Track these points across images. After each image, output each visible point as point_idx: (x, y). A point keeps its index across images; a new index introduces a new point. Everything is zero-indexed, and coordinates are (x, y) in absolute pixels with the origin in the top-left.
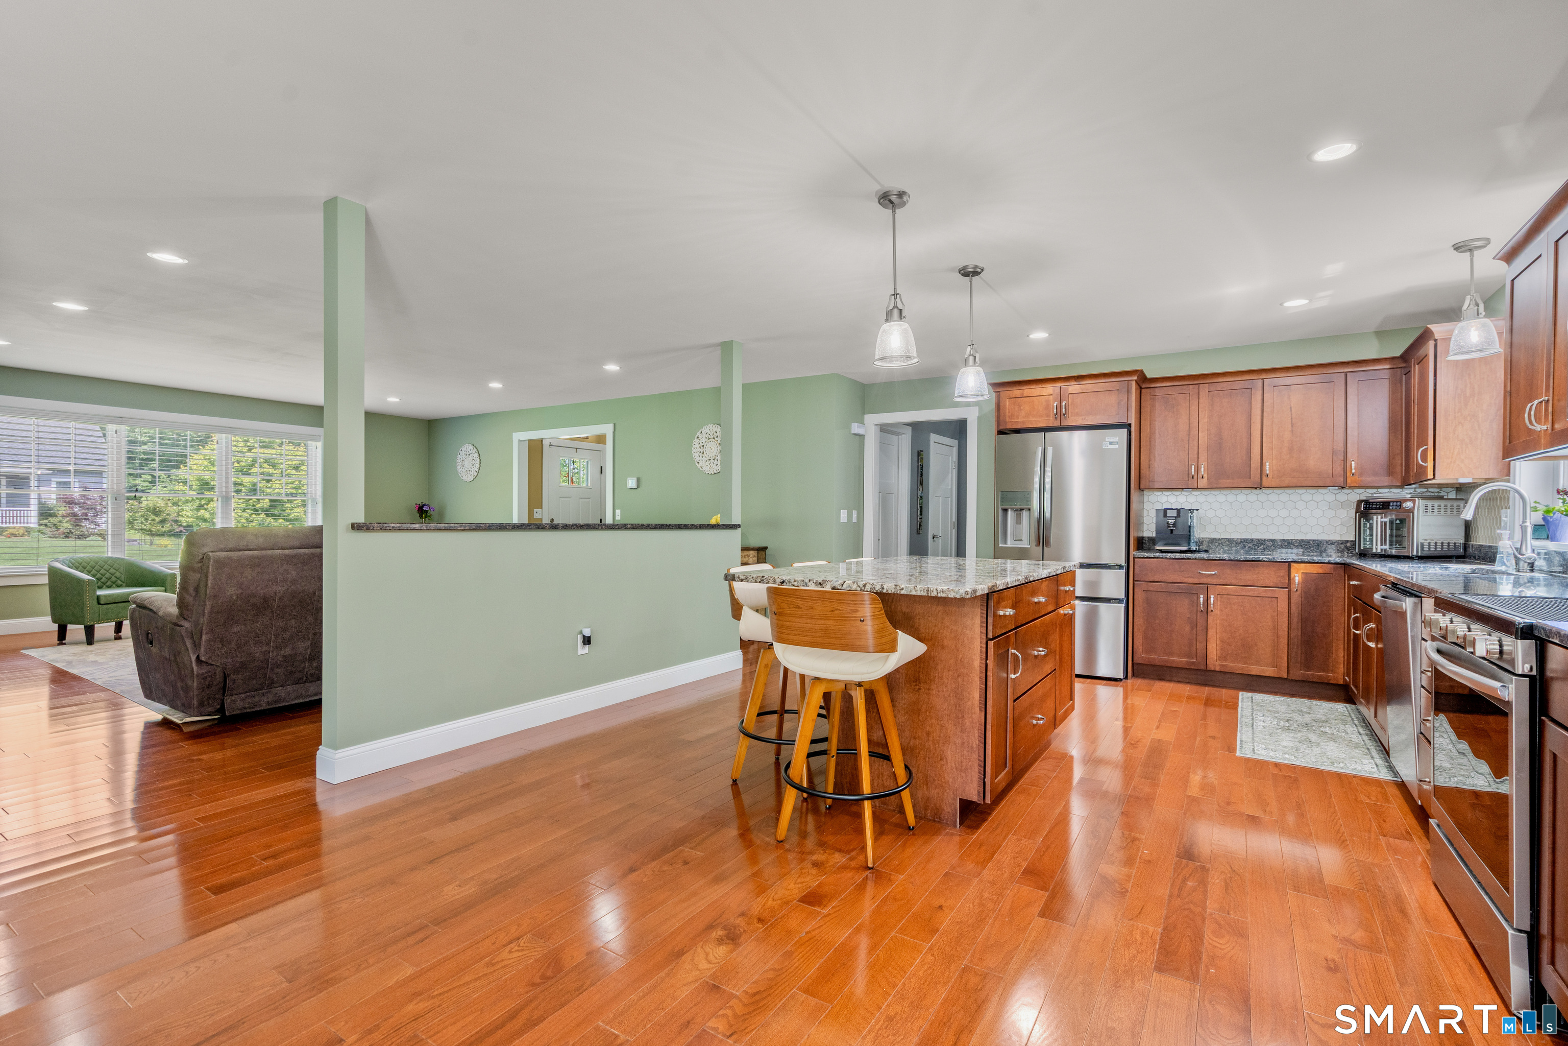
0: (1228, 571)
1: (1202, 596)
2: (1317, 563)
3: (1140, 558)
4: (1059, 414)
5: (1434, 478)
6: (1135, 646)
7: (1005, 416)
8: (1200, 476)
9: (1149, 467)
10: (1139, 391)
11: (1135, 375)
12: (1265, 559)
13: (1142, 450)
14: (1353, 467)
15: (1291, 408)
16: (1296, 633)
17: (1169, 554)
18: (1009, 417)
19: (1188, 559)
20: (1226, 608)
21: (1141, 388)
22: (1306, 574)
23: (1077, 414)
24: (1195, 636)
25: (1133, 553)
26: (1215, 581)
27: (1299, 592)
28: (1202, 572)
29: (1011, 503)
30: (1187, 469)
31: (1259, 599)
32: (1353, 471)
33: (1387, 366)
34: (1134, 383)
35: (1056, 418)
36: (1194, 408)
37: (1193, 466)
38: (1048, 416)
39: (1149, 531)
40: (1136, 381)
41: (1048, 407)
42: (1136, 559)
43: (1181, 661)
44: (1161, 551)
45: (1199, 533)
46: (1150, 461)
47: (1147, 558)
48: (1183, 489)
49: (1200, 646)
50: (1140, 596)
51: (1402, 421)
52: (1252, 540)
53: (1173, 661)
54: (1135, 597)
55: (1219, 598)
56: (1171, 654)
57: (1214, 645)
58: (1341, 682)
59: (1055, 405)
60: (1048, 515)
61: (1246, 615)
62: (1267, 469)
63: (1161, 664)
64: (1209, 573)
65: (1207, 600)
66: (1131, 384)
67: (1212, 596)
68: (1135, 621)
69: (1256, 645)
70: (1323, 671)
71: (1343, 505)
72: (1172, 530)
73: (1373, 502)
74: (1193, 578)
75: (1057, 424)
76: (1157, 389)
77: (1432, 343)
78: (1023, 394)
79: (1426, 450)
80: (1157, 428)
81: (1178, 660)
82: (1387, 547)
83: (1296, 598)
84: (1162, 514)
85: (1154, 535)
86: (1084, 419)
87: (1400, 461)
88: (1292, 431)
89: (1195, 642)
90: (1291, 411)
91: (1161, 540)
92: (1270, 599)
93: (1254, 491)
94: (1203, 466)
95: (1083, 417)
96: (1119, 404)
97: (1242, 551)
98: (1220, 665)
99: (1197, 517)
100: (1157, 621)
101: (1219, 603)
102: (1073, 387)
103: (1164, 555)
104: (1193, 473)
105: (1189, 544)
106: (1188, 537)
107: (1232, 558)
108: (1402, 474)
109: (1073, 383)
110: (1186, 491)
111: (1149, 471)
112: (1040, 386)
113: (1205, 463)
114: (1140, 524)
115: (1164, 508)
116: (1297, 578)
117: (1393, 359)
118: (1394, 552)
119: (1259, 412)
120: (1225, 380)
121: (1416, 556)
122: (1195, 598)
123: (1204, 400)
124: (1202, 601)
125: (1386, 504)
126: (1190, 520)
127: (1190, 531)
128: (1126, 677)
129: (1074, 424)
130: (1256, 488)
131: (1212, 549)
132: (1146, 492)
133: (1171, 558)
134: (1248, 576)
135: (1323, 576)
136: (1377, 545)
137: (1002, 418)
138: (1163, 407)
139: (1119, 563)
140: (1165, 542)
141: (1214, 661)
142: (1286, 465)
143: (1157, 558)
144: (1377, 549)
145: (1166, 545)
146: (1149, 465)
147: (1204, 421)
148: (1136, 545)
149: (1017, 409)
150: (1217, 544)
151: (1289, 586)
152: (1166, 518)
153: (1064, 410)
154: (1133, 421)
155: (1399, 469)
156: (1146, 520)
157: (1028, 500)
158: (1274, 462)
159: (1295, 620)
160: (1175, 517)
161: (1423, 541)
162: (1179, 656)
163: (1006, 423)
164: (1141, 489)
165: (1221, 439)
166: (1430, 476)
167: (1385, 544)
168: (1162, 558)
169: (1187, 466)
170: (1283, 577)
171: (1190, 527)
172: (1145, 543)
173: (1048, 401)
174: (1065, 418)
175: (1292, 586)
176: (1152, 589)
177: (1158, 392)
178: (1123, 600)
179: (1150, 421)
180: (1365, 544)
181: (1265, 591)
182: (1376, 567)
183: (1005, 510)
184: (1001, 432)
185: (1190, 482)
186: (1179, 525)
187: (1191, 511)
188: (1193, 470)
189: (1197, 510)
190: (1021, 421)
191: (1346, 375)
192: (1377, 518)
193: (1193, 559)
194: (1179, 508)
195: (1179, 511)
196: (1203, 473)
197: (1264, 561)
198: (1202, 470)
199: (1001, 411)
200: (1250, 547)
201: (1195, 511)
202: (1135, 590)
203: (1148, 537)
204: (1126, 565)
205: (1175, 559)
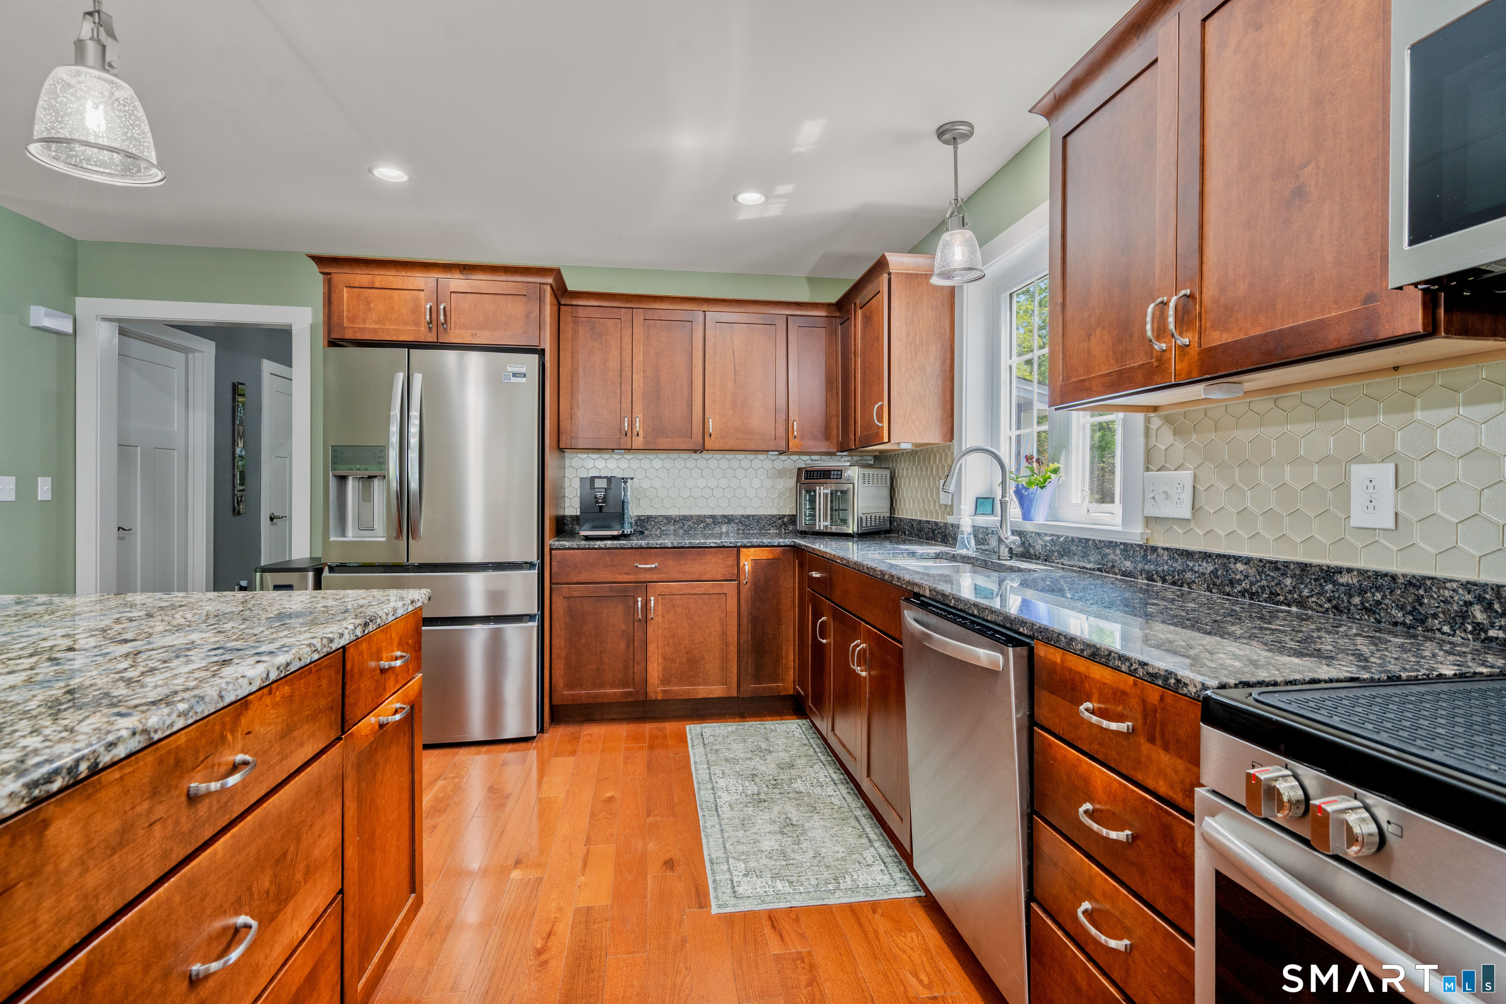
0: (671, 563)
1: (639, 599)
2: (767, 546)
3: (559, 549)
4: (434, 322)
5: (889, 440)
6: (553, 680)
7: (341, 317)
8: (635, 433)
9: (571, 418)
10: (556, 308)
11: (549, 276)
12: (712, 545)
13: (561, 392)
14: (795, 429)
15: (734, 352)
16: (746, 637)
17: (598, 543)
18: (349, 320)
19: (622, 548)
20: (668, 612)
21: (559, 304)
22: (755, 561)
23: (464, 326)
24: (632, 656)
25: (550, 542)
26: (655, 578)
27: (748, 585)
28: (639, 566)
29: (351, 467)
30: (619, 423)
31: (706, 597)
32: (795, 433)
33: (823, 313)
34: (548, 288)
35: (430, 329)
36: (627, 339)
37: (626, 419)
38: (417, 324)
39: (572, 508)
40: (551, 286)
41: (416, 309)
42: (553, 552)
43: (615, 693)
44: (587, 538)
45: (634, 511)
46: (571, 409)
47: (569, 549)
48: (613, 450)
49: (638, 668)
50: (560, 605)
51: (837, 378)
52: (691, 517)
53: (606, 694)
54: (553, 608)
55: (660, 600)
56: (602, 685)
57: (655, 665)
58: (791, 692)
59: (428, 307)
60: (414, 485)
61: (691, 619)
62: (711, 426)
63: (590, 701)
64: (648, 566)
65: (646, 603)
66: (545, 290)
67: (652, 598)
68: (553, 642)
69: (703, 658)
70: (775, 681)
71: (782, 473)
72: (601, 507)
73: (814, 471)
74: (628, 574)
75: (431, 338)
76: (579, 308)
77: (885, 276)
78: (373, 283)
79: (882, 406)
80: (581, 363)
81: (612, 692)
82: (828, 523)
83: (745, 590)
84: (588, 486)
85: (579, 514)
86: (476, 334)
87: (836, 423)
88: (735, 380)
89: (631, 663)
90: (734, 355)
91: (586, 521)
92: (718, 596)
93: (694, 456)
94: (638, 419)
95: (473, 332)
96: (527, 316)
97: (681, 531)
98: (662, 691)
99: (632, 488)
100: (583, 640)
101: (660, 606)
102: (456, 282)
103: (592, 543)
104: (626, 429)
105: (622, 526)
106: (620, 516)
107: (675, 545)
108: (838, 438)
109: (457, 276)
110: (618, 454)
111: (571, 423)
112: (403, 273)
113: (640, 416)
114: (559, 498)
115: (590, 476)
116: (747, 566)
117: (829, 305)
118: (834, 529)
119: (701, 353)
120: (662, 308)
121: (857, 534)
122: (632, 602)
123: (638, 330)
124: (640, 606)
125: (827, 473)
126: (623, 493)
127: (623, 510)
128: (541, 730)
129: (459, 341)
130: (695, 451)
131: (647, 529)
132: (568, 454)
133: (600, 548)
134: (694, 567)
135: (772, 563)
136: (820, 522)
137: (335, 319)
138: (589, 335)
139: (529, 560)
140: (591, 525)
141: (656, 688)
142: (729, 423)
143: (583, 549)
144: (820, 526)
145: (594, 528)
146: (571, 414)
147: (639, 358)
148: (554, 527)
149: (362, 307)
150: (653, 523)
151: (738, 578)
152: (593, 491)
153: (442, 317)
154: (547, 344)
155: (836, 433)
156: (568, 492)
157: (382, 461)
158: (717, 418)
159: (745, 621)
160: (606, 489)
161: (862, 515)
162: (612, 686)
163: (341, 325)
164: (561, 450)
165: (659, 384)
166: (886, 440)
167: (827, 521)
168: (589, 549)
169: (619, 418)
170: (732, 566)
171: (623, 502)
172: (567, 525)
173: (416, 300)
174: (445, 330)
175: (742, 577)
176: (575, 594)
177: (582, 313)
178: (535, 615)
179: (572, 353)
180: (805, 519)
181: (713, 587)
182: (819, 546)
183: (342, 479)
184: (333, 343)
185: (622, 441)
186: (611, 500)
187: (624, 479)
188: (626, 425)
189: (632, 479)
190: (370, 328)
191: (787, 318)
192: (820, 489)
193: (628, 548)
194: (609, 475)
195: (609, 479)
196: (638, 429)
197: (711, 547)
198: (638, 425)
199: (334, 307)
200: (689, 525)
201: (629, 480)
202: (553, 597)
203: (571, 516)
204: (539, 561)
205: (606, 549)
